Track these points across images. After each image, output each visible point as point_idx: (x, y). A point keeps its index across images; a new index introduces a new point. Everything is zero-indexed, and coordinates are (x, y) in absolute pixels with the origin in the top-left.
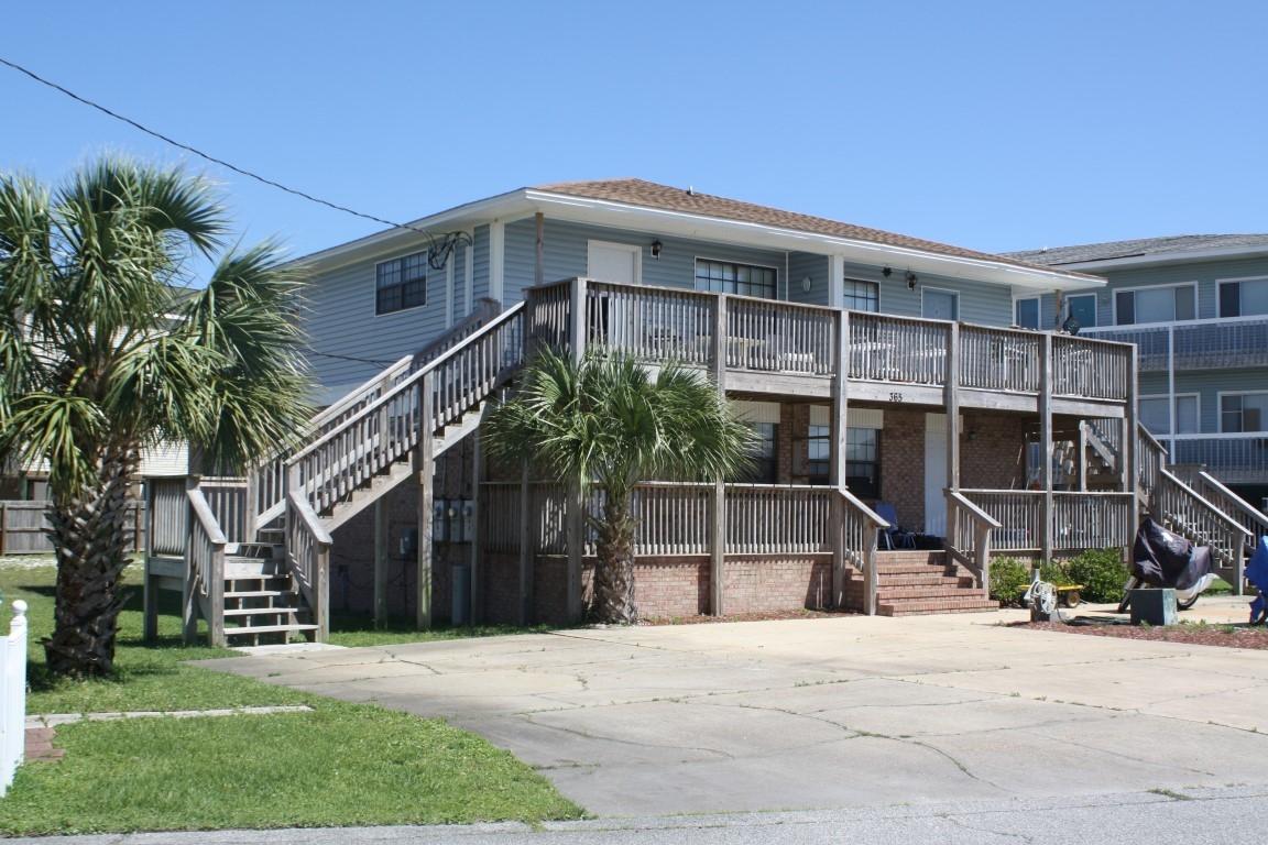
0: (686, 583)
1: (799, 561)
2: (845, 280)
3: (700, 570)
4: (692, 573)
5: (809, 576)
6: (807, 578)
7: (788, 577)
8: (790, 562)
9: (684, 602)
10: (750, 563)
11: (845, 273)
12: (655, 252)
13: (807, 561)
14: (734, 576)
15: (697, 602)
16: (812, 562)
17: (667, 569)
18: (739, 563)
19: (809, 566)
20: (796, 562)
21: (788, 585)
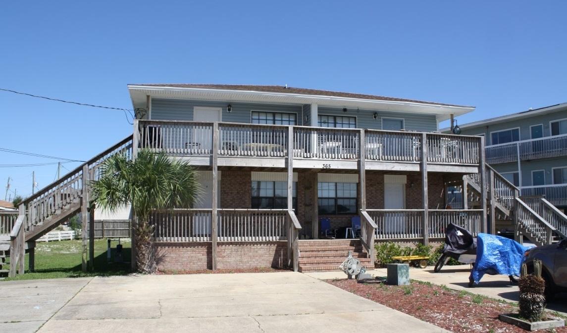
0: (200, 255)
1: (267, 245)
2: (318, 115)
3: (208, 249)
4: (204, 250)
5: (274, 251)
6: (273, 253)
7: (261, 252)
8: (262, 245)
9: (199, 263)
10: (238, 246)
11: (318, 112)
12: (229, 110)
13: (272, 245)
14: (228, 252)
15: (206, 263)
16: (276, 245)
17: (189, 248)
18: (231, 246)
19: (274, 247)
20: (265, 245)
21: (261, 256)
